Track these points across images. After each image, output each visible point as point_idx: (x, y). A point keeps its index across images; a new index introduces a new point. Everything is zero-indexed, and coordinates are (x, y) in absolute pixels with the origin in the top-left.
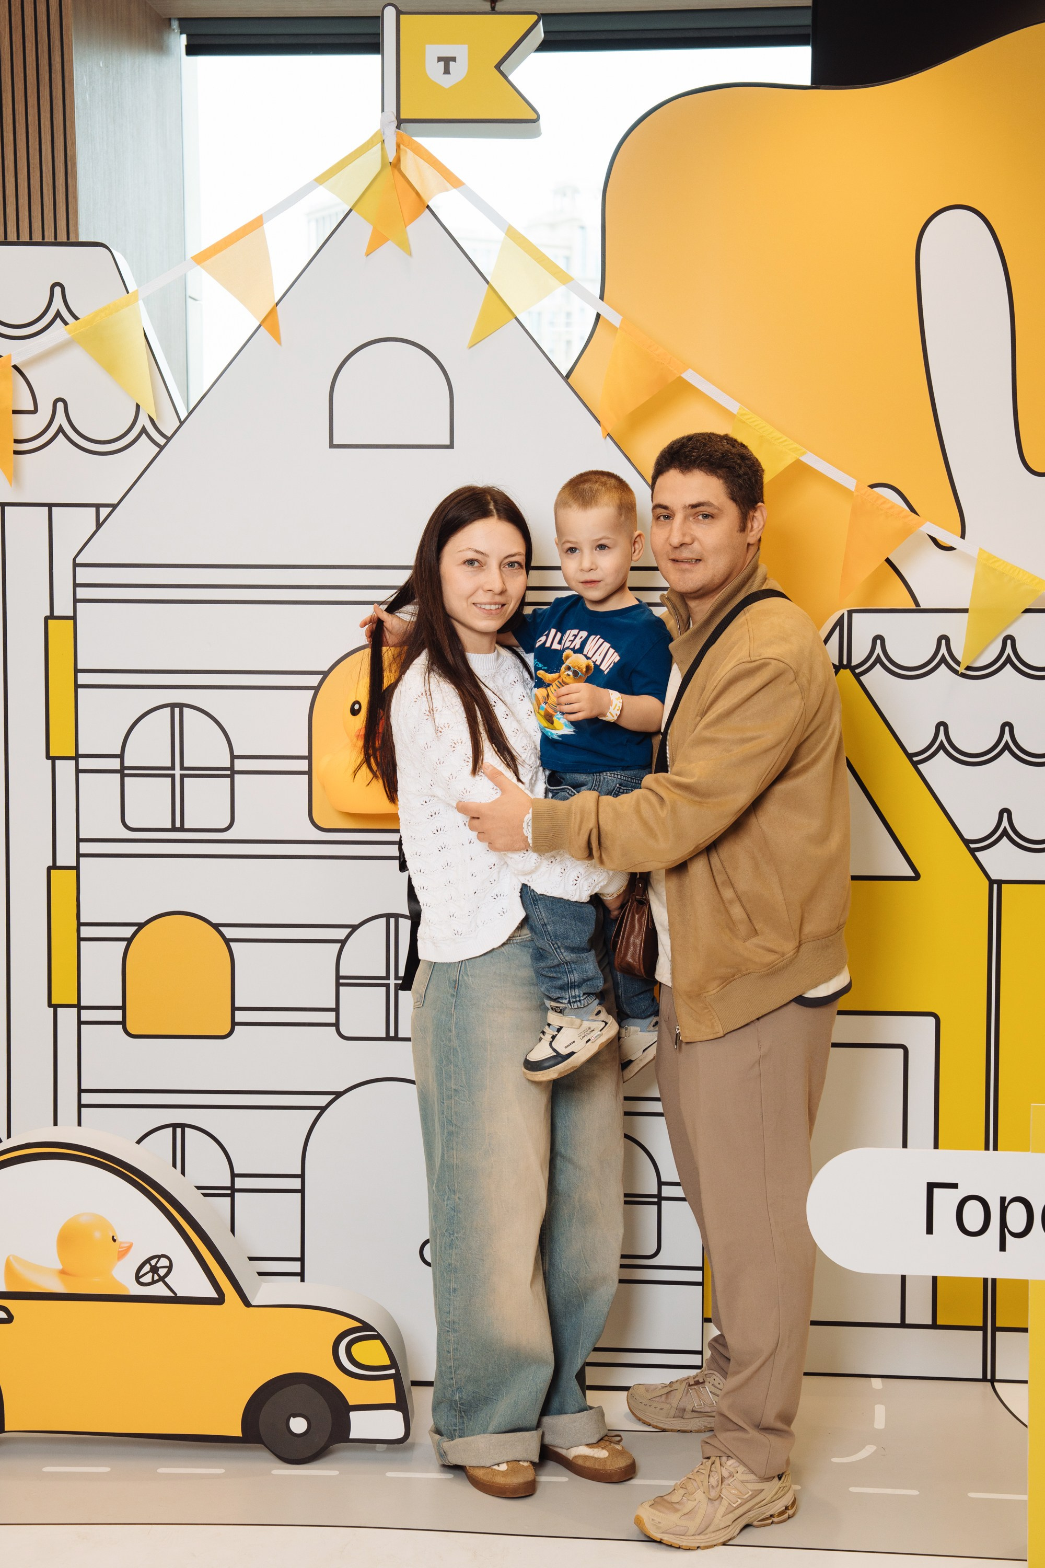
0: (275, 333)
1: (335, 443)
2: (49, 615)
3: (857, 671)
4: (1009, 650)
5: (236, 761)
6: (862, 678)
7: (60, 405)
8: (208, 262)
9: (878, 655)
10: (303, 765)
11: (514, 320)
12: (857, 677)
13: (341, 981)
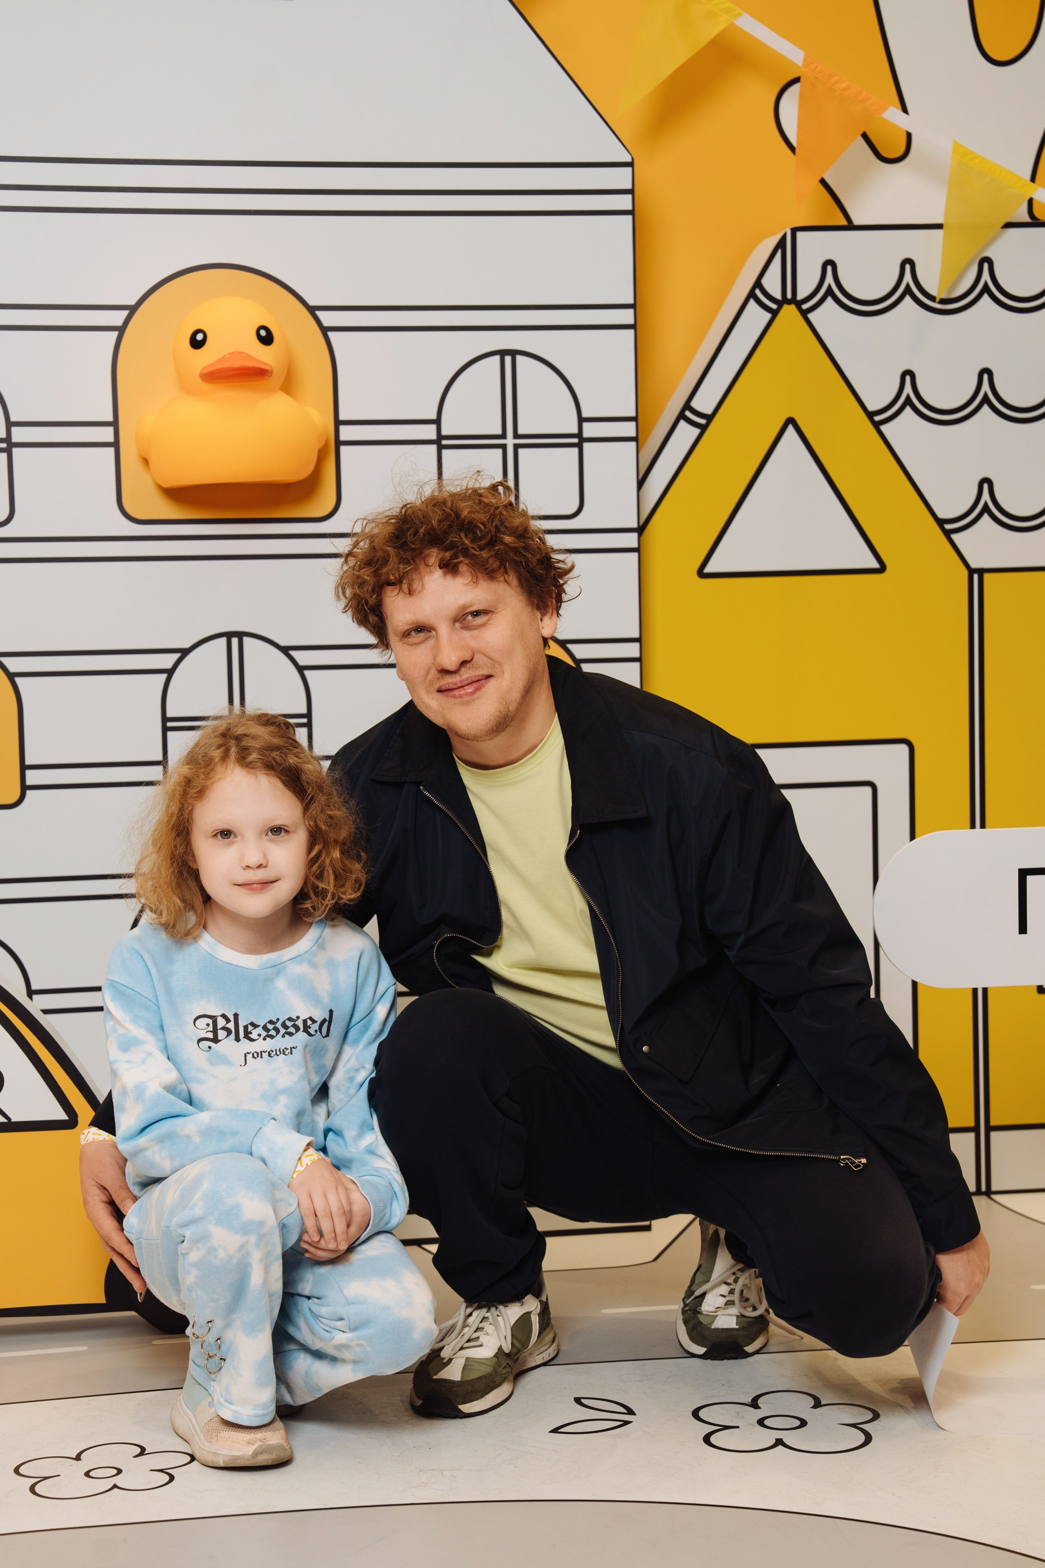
3: (805, 307)
4: (986, 276)
5: (14, 429)
6: (811, 316)
9: (829, 287)
10: (107, 434)
12: (804, 314)
13: (169, 724)
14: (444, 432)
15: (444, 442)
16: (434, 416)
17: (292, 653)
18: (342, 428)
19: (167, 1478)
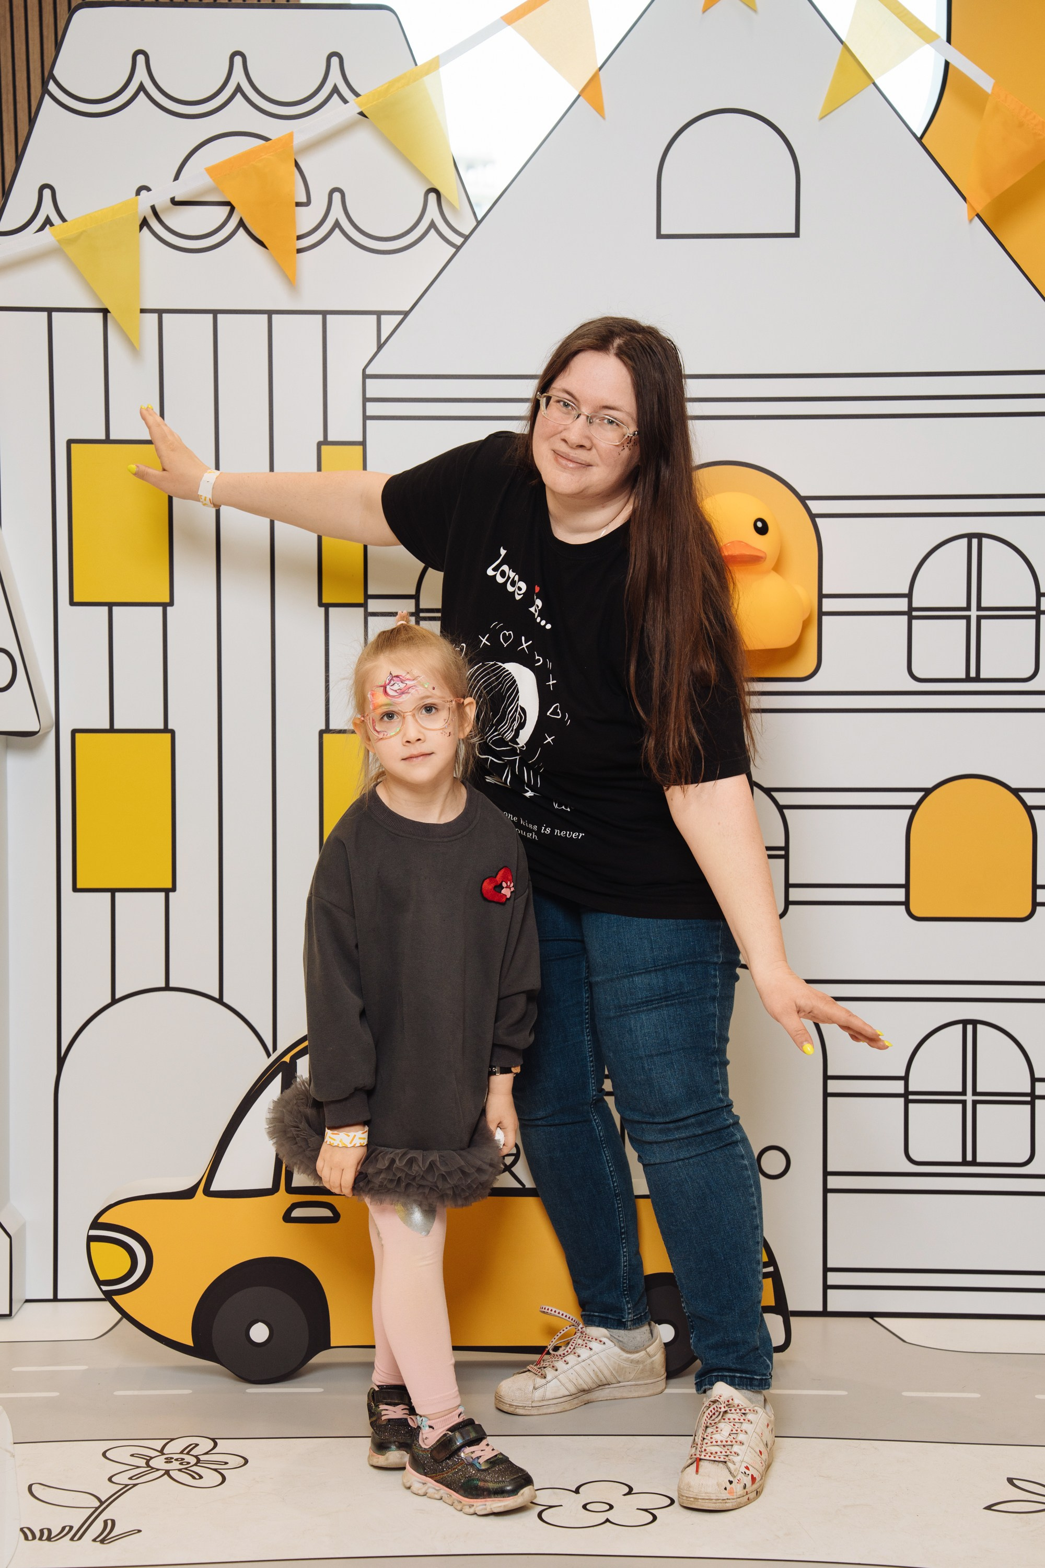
0: (599, 108)
1: (663, 232)
2: (322, 439)
7: (337, 196)
8: (521, 21)
11: (872, 85)
14: (915, 605)
15: (914, 613)
16: (906, 591)
17: (774, 794)
18: (824, 600)
19: (651, 1518)
